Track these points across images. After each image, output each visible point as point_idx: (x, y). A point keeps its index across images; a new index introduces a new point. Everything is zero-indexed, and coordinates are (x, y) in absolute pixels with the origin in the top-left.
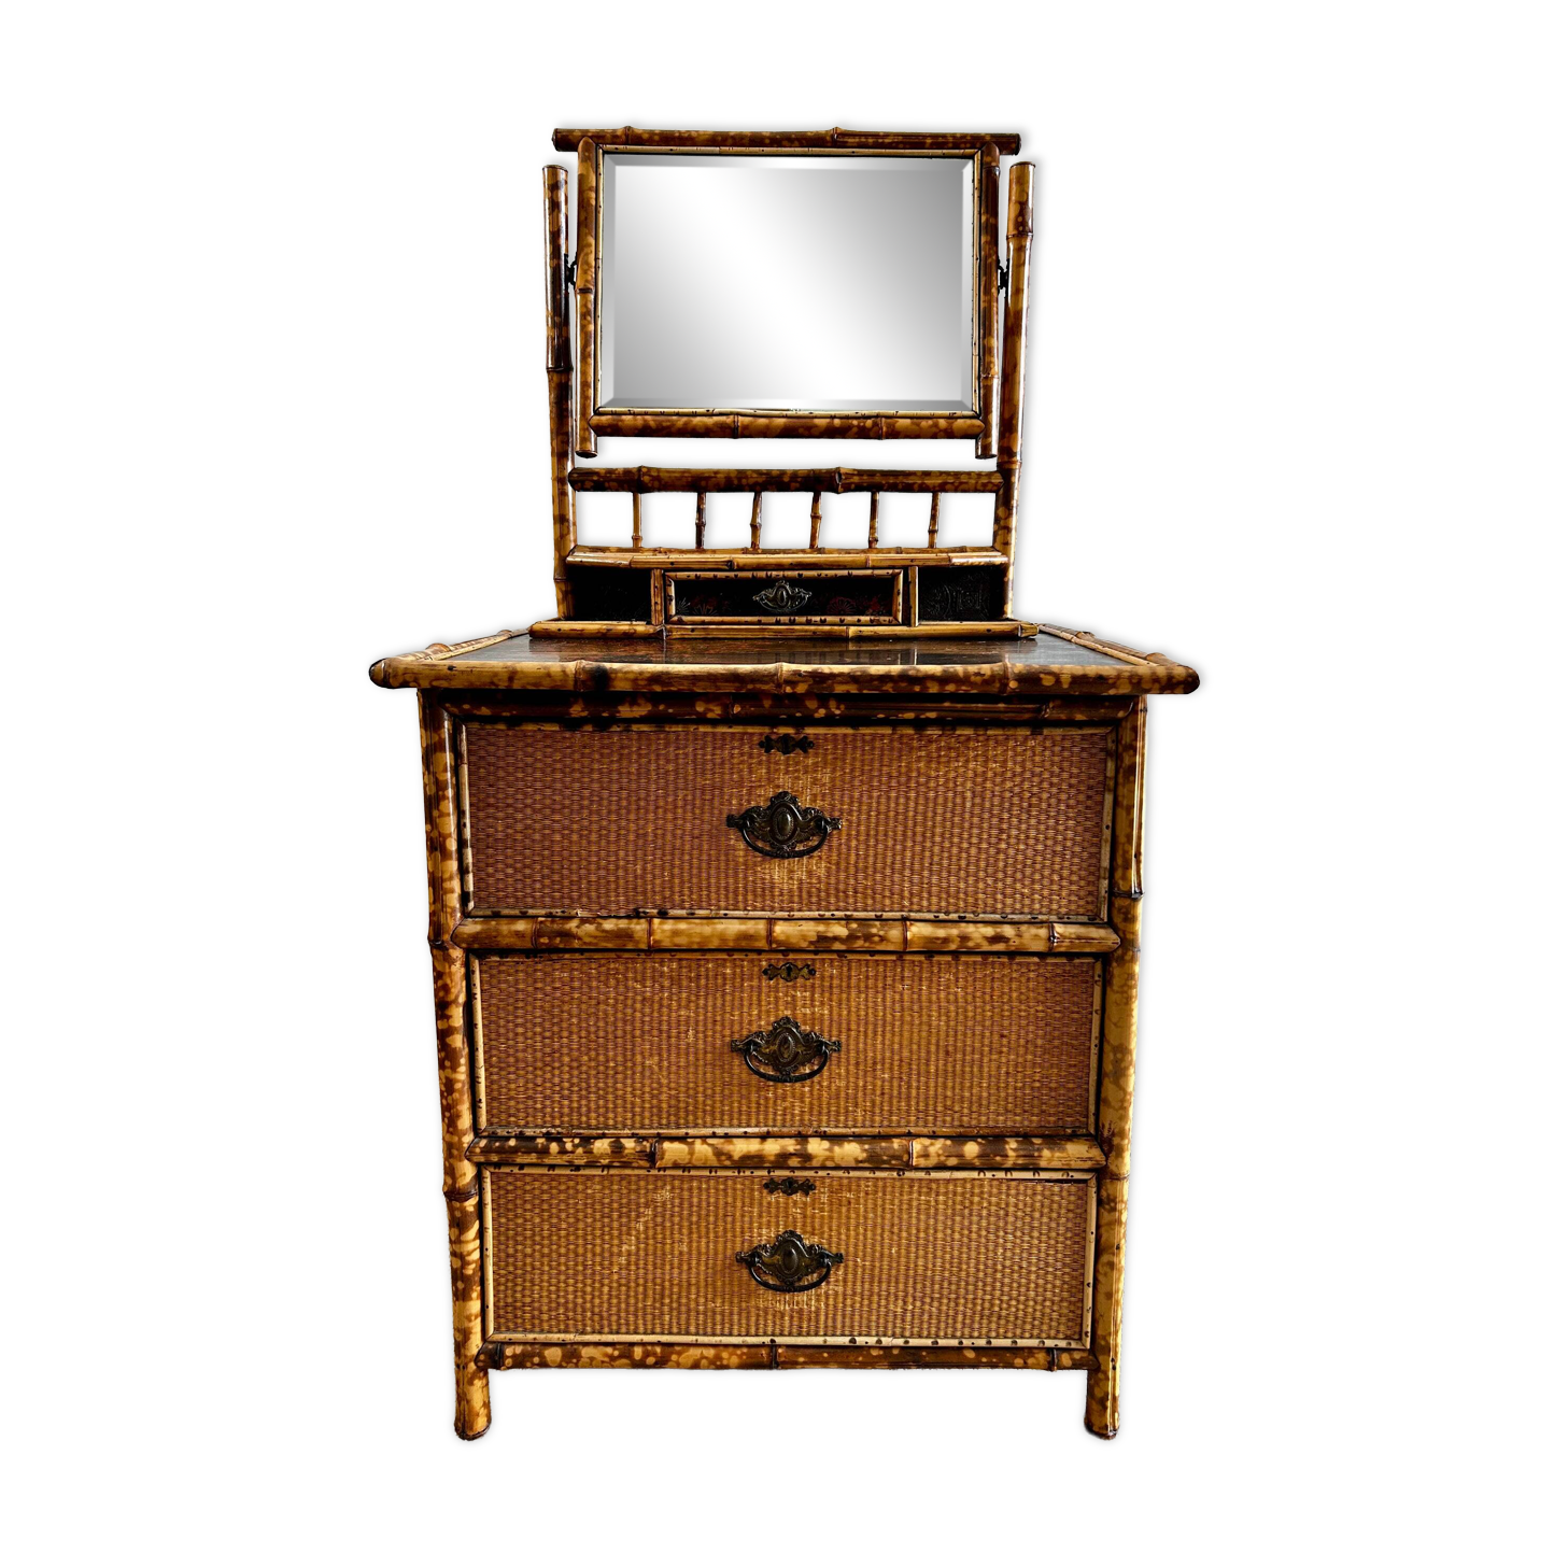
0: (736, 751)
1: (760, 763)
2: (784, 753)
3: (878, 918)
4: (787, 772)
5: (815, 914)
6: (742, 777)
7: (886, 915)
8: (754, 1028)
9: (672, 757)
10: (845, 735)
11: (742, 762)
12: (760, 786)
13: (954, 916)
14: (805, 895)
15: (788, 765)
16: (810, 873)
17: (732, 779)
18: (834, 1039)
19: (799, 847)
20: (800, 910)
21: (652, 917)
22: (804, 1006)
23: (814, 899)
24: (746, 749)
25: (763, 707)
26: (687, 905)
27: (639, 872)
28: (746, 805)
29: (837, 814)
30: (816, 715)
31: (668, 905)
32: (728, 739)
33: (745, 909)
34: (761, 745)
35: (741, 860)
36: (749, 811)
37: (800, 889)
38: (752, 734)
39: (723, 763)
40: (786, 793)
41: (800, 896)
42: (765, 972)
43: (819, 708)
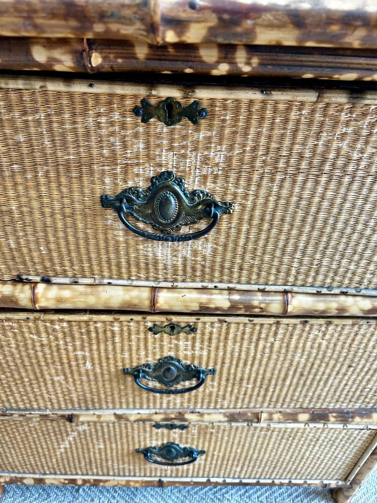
0: (103, 120)
1: (136, 136)
2: (168, 124)
3: (263, 291)
4: (171, 149)
5: (199, 285)
6: (113, 152)
7: (268, 288)
8: (143, 362)
9: (19, 124)
10: (251, 102)
11: (112, 134)
12: (138, 164)
13: (337, 291)
14: (189, 269)
15: (172, 140)
16: (195, 253)
17: (102, 155)
18: (210, 368)
19: (185, 230)
20: (184, 281)
21: (36, 283)
22: (186, 350)
23: (198, 273)
24: (116, 116)
25: (136, 58)
26: (70, 274)
27: (13, 246)
28: (121, 186)
29: (229, 198)
30: (215, 72)
31: (51, 273)
32: (91, 103)
33: (129, 279)
34: (136, 111)
35: (121, 239)
36: (125, 191)
37: (185, 266)
38: (123, 97)
39: (87, 134)
40: (170, 174)
41: (184, 271)
42: (150, 329)
43: (218, 62)
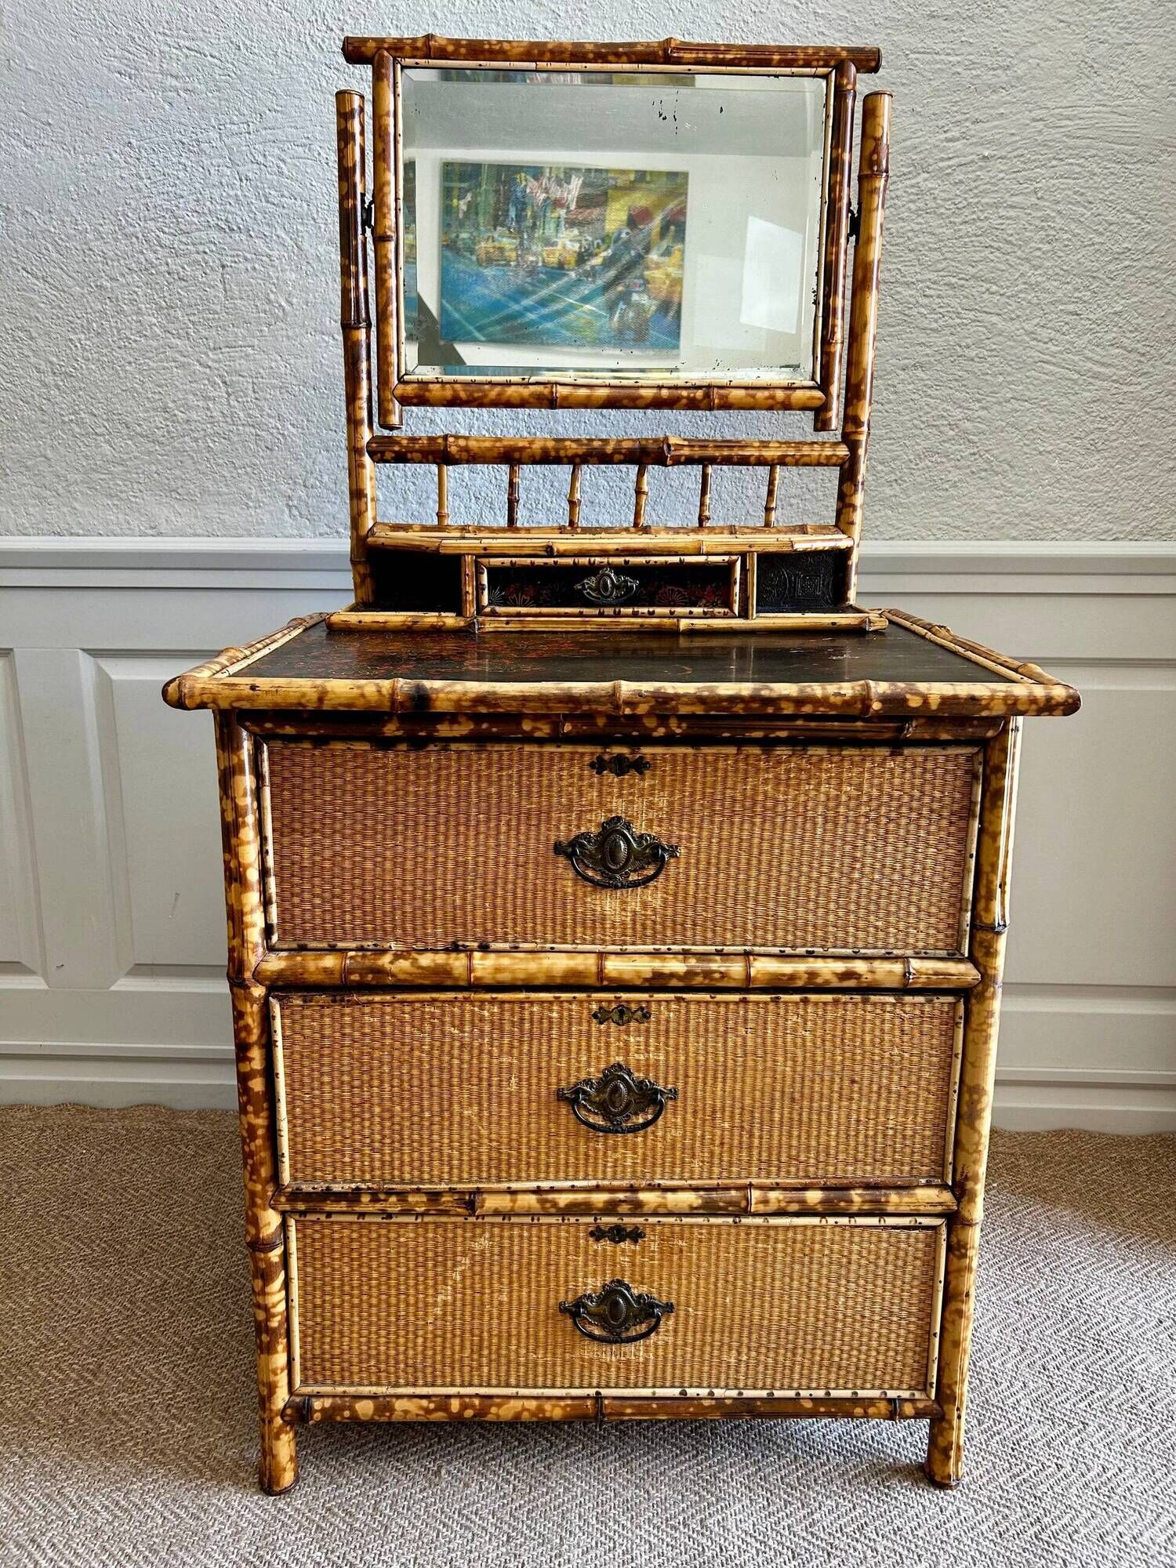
0: (565, 773)
1: (591, 786)
2: (618, 775)
3: (719, 953)
4: (620, 796)
5: (650, 948)
6: (570, 800)
7: (727, 949)
8: (583, 1076)
9: (494, 778)
10: (685, 755)
11: (571, 785)
12: (591, 811)
13: (801, 951)
14: (639, 927)
15: (621, 789)
16: (645, 905)
17: (560, 803)
18: (670, 1086)
19: (633, 877)
20: (634, 944)
21: (472, 951)
22: (638, 1052)
23: (649, 932)
24: (576, 770)
25: (597, 726)
26: (510, 938)
27: (458, 902)
28: (575, 832)
29: (674, 841)
30: (655, 734)
31: (490, 938)
32: (556, 759)
33: (574, 943)
34: (592, 765)
35: (570, 890)
36: (577, 837)
37: (634, 921)
38: (582, 754)
39: (550, 786)
40: (619, 818)
41: (634, 929)
42: (595, 1016)
43: (657, 727)
